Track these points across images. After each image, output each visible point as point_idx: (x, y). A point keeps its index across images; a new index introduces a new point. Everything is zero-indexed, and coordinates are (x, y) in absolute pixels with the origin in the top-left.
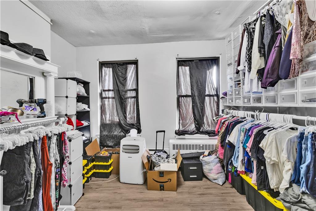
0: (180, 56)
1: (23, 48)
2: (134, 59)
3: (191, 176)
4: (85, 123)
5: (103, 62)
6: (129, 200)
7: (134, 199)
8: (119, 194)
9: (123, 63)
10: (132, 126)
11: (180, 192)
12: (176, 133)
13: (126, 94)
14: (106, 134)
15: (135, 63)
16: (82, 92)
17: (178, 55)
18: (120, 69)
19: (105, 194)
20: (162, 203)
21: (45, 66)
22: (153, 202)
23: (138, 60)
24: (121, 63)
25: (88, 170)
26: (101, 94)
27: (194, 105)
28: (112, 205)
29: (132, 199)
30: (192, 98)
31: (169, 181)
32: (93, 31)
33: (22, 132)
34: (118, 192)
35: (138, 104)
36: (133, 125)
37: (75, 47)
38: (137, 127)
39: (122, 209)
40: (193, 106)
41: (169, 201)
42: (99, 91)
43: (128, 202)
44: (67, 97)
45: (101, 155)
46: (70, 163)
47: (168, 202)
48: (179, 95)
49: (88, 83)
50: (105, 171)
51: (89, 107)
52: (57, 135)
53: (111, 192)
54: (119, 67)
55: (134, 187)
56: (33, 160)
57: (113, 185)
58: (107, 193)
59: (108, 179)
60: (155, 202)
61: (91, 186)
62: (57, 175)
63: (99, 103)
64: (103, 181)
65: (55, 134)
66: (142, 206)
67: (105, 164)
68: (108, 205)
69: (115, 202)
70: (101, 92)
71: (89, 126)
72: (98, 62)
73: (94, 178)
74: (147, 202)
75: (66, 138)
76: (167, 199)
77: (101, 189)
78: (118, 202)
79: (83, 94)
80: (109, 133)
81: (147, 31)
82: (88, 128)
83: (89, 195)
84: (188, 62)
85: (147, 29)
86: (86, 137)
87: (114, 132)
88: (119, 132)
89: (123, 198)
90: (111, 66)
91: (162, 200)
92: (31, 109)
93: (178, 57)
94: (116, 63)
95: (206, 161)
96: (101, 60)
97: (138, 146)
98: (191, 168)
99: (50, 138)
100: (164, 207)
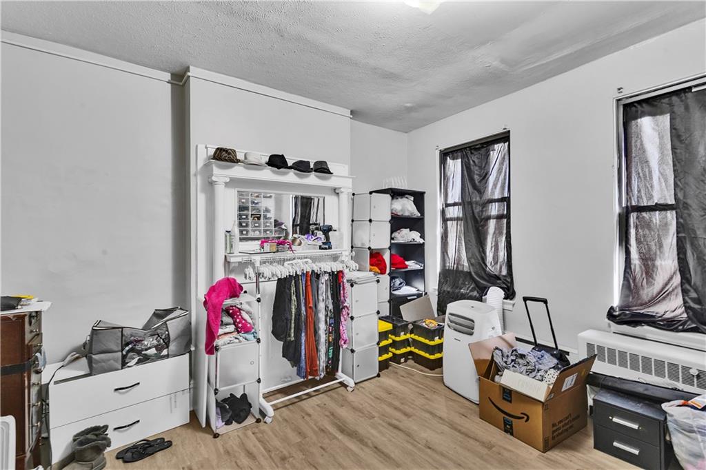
0: (627, 92)
1: (302, 167)
2: (501, 131)
3: (615, 444)
4: (412, 265)
5: (445, 149)
6: (431, 413)
7: (440, 418)
8: (427, 398)
9: (481, 144)
10: (494, 280)
11: (553, 458)
12: (611, 315)
13: (486, 210)
14: (449, 290)
15: (505, 137)
16: (408, 210)
17: (619, 89)
18: (475, 158)
19: (406, 388)
20: (484, 451)
21: (332, 182)
22: (468, 439)
23: (509, 131)
24: (477, 145)
25: (394, 341)
26: (443, 212)
27: (685, 237)
28: (402, 407)
29: (436, 415)
30: (676, 212)
31: (523, 418)
32: (408, 105)
33: (286, 263)
34: (427, 395)
35: (510, 231)
36: (497, 278)
37: (406, 134)
38: (504, 283)
39: (410, 419)
40: (679, 240)
41: (502, 456)
42: (439, 207)
43: (427, 415)
44: (370, 221)
45: (424, 324)
46: (352, 318)
47: (500, 456)
48: (627, 207)
49: (423, 194)
50: (427, 355)
51: (422, 237)
52: (328, 273)
53: (418, 390)
54: (472, 153)
55: (458, 401)
56: (294, 297)
57: (429, 383)
58: (410, 389)
59: (430, 371)
60: (472, 442)
61: (398, 371)
62: (331, 328)
63: (439, 231)
64: (421, 371)
65: (325, 272)
66: (442, 433)
67: (427, 341)
68: (397, 403)
69: (410, 406)
70: (443, 208)
71: (423, 270)
72: (438, 153)
73: (413, 362)
74: (458, 434)
75: (345, 281)
76: (502, 451)
77: (408, 380)
78: (413, 408)
79: (411, 214)
80: (452, 287)
81: (501, 67)
82: (420, 274)
83: (387, 380)
84: (666, 100)
85: (496, 63)
86: (418, 290)
87: (461, 289)
88: (470, 289)
89: (427, 407)
90: (460, 154)
91: (490, 446)
92: (314, 238)
93: (620, 96)
94: (469, 147)
95: (675, 420)
96: (442, 148)
97: (473, 321)
98: (615, 420)
99: (318, 276)
100: (481, 458)
